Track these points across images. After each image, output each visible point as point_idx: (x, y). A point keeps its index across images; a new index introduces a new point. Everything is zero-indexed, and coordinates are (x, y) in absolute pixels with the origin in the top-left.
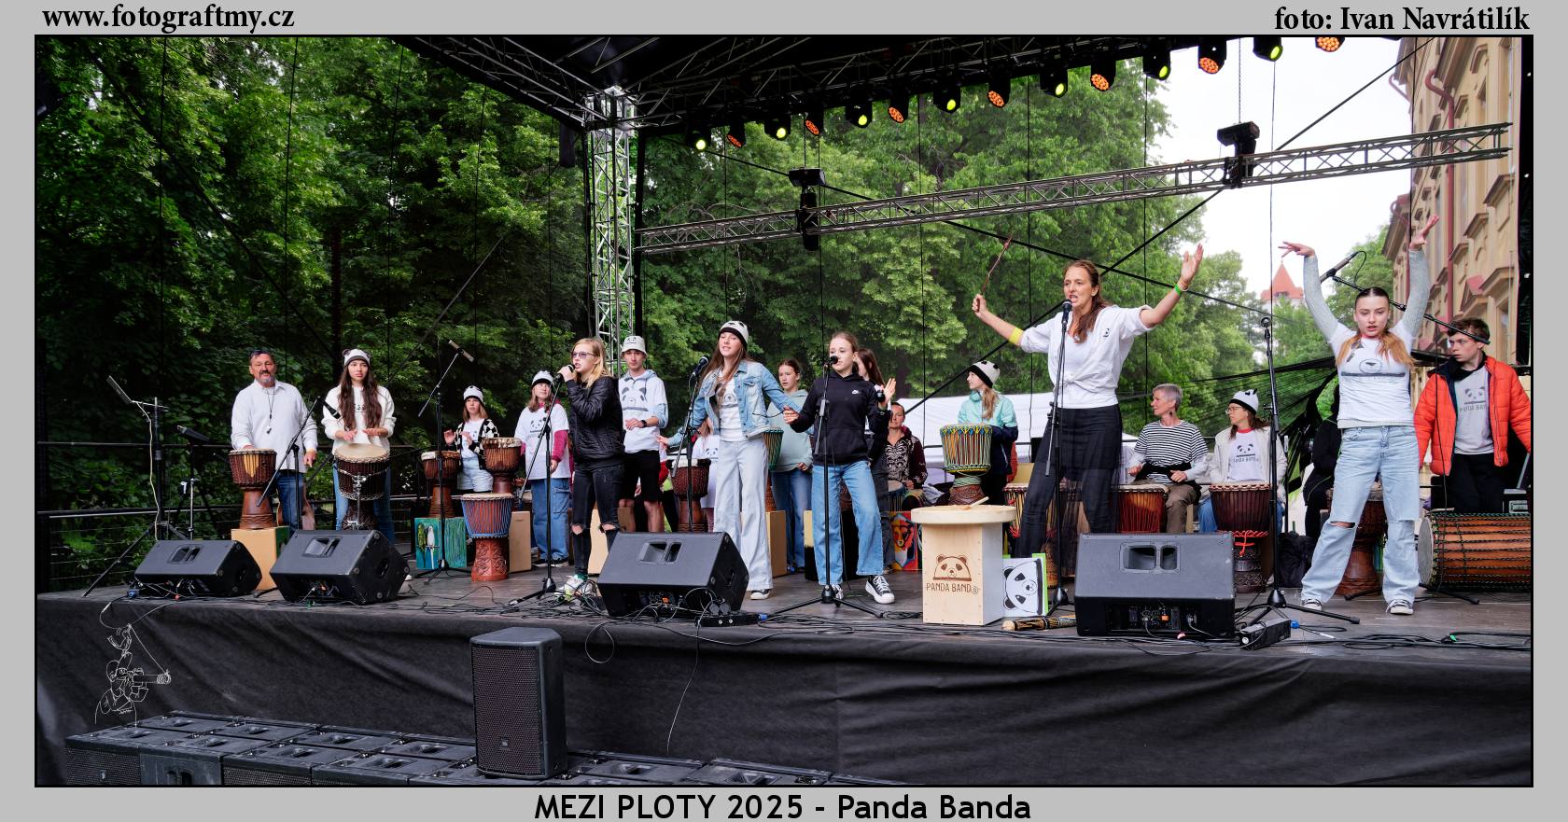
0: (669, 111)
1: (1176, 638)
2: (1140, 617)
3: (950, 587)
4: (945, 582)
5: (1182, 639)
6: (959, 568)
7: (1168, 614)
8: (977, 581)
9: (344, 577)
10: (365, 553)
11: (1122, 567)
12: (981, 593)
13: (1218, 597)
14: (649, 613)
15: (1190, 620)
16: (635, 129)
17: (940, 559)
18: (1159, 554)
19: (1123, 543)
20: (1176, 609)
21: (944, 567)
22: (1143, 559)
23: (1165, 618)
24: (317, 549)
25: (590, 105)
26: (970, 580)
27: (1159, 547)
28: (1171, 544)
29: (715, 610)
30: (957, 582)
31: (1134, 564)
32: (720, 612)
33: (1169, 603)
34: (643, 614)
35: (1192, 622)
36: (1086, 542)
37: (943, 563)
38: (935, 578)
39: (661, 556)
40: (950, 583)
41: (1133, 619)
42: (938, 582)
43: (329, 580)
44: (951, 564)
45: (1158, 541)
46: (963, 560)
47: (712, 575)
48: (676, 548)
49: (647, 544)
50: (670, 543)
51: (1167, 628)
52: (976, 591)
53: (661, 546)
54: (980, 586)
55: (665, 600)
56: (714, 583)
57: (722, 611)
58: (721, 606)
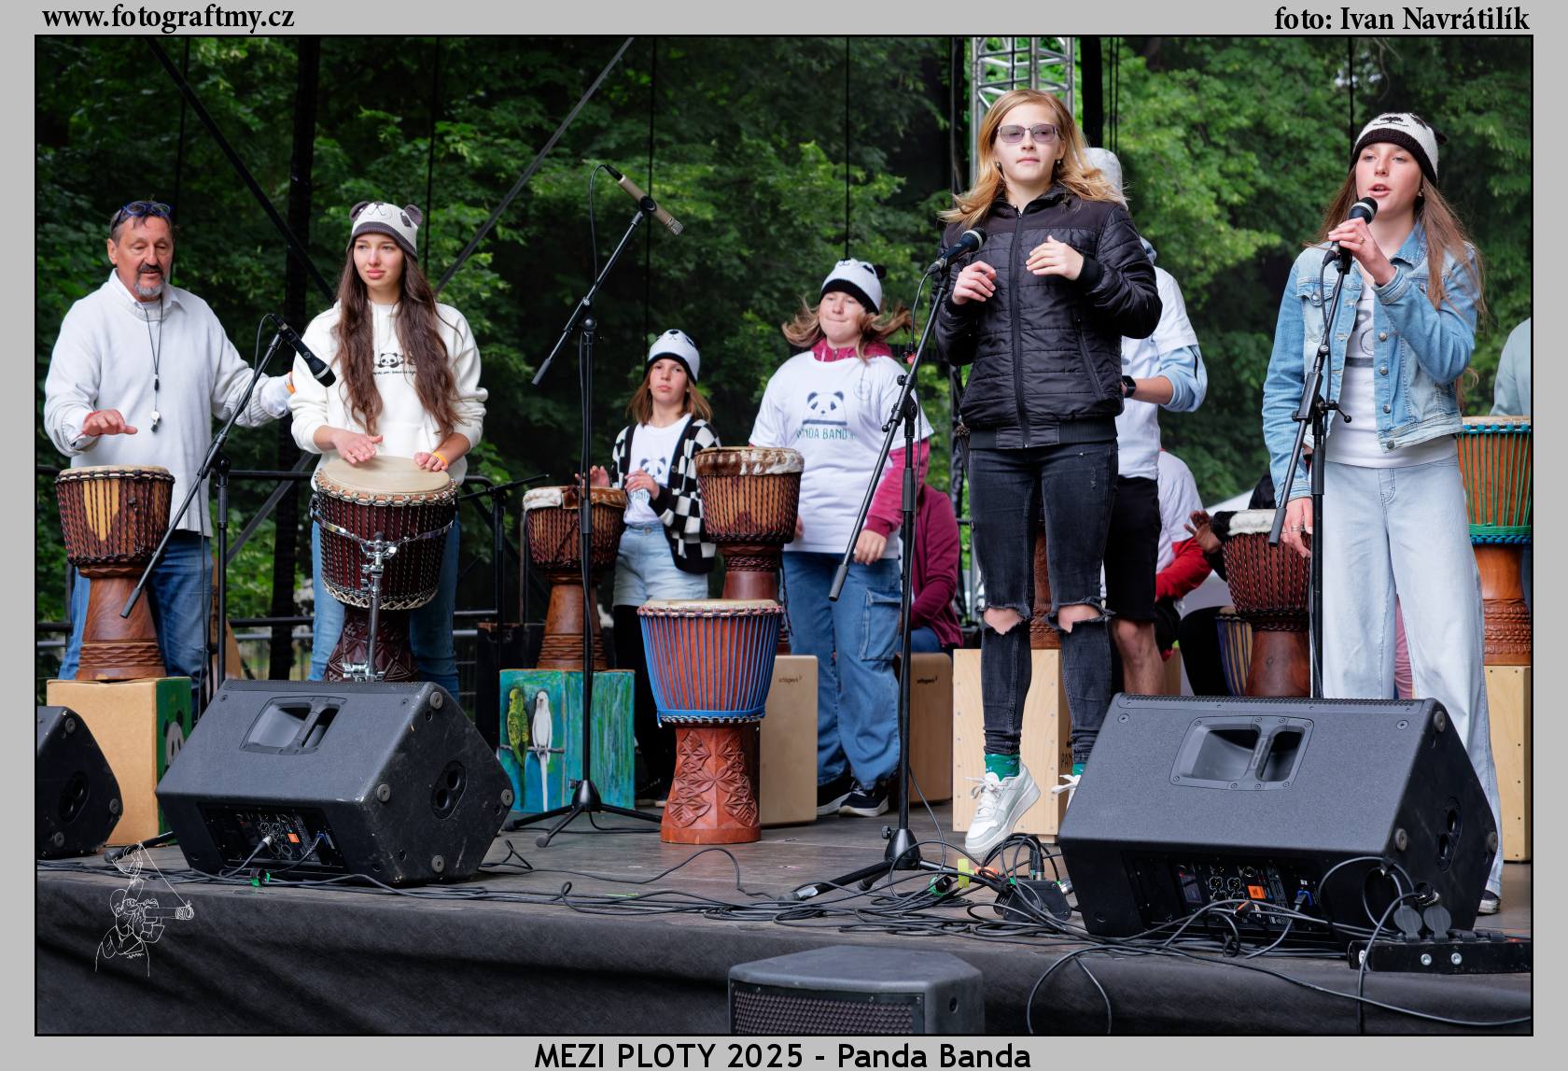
9: (349, 809)
10: (404, 746)
14: (1212, 929)
24: (278, 730)
29: (1409, 923)
32: (1425, 931)
34: (1191, 932)
39: (1244, 764)
43: (312, 815)
47: (1399, 822)
48: (1286, 744)
49: (1203, 730)
50: (1269, 729)
53: (1243, 738)
55: (1257, 892)
56: (1403, 845)
57: (1432, 926)
58: (1428, 914)
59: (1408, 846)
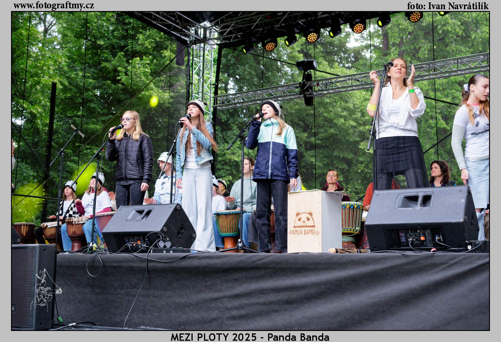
0: (233, 33)
2: (407, 238)
3: (303, 232)
4: (300, 229)
5: (433, 251)
6: (308, 219)
7: (425, 236)
8: (318, 228)
11: (396, 207)
12: (320, 234)
15: (437, 238)
16: (217, 44)
17: (298, 214)
18: (420, 200)
19: (399, 194)
20: (428, 232)
21: (299, 220)
22: (411, 204)
23: (422, 238)
25: (193, 32)
26: (314, 226)
27: (421, 195)
28: (429, 194)
29: (161, 244)
30: (307, 229)
31: (404, 205)
32: (165, 246)
33: (424, 227)
35: (439, 240)
36: (378, 195)
37: (299, 217)
38: (294, 227)
39: (140, 217)
40: (303, 229)
41: (403, 240)
42: (296, 229)
44: (304, 217)
45: (421, 192)
46: (311, 214)
47: (164, 226)
48: (148, 213)
49: (134, 211)
50: (146, 211)
51: (425, 246)
52: (317, 234)
53: (140, 212)
54: (320, 230)
55: (139, 242)
56: (165, 230)
57: (166, 245)
58: (166, 243)
59: (167, 231)
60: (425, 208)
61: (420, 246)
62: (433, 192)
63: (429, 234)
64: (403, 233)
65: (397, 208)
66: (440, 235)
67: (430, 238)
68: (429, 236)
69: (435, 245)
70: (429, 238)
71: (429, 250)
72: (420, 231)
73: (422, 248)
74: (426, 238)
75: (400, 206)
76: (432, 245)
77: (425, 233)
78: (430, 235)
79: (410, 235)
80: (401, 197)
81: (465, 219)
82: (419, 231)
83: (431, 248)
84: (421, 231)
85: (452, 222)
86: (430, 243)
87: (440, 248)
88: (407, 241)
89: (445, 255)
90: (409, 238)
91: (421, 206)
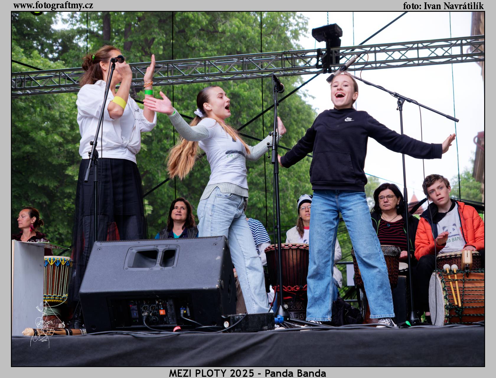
1: (173, 331)
2: (140, 313)
5: (176, 331)
7: (165, 308)
11: (126, 266)
13: (205, 287)
15: (182, 312)
18: (160, 256)
19: (131, 248)
20: (171, 302)
22: (147, 262)
23: (162, 312)
27: (161, 250)
28: (172, 247)
31: (137, 264)
33: (164, 296)
35: (185, 315)
36: (99, 249)
41: (135, 314)
45: (162, 245)
51: (166, 323)
60: (166, 268)
61: (158, 323)
62: (178, 246)
63: (171, 305)
64: (135, 305)
65: (127, 269)
66: (186, 308)
67: (173, 311)
68: (171, 310)
69: (180, 321)
70: (171, 311)
71: (171, 329)
72: (159, 302)
73: (162, 326)
74: (166, 312)
75: (132, 266)
76: (175, 322)
77: (166, 304)
78: (173, 307)
79: (144, 308)
80: (133, 252)
81: (220, 284)
82: (157, 302)
83: (174, 325)
84: (161, 302)
85: (204, 288)
86: (173, 319)
87: (186, 326)
88: (141, 317)
89: (194, 337)
90: (143, 312)
91: (161, 265)
